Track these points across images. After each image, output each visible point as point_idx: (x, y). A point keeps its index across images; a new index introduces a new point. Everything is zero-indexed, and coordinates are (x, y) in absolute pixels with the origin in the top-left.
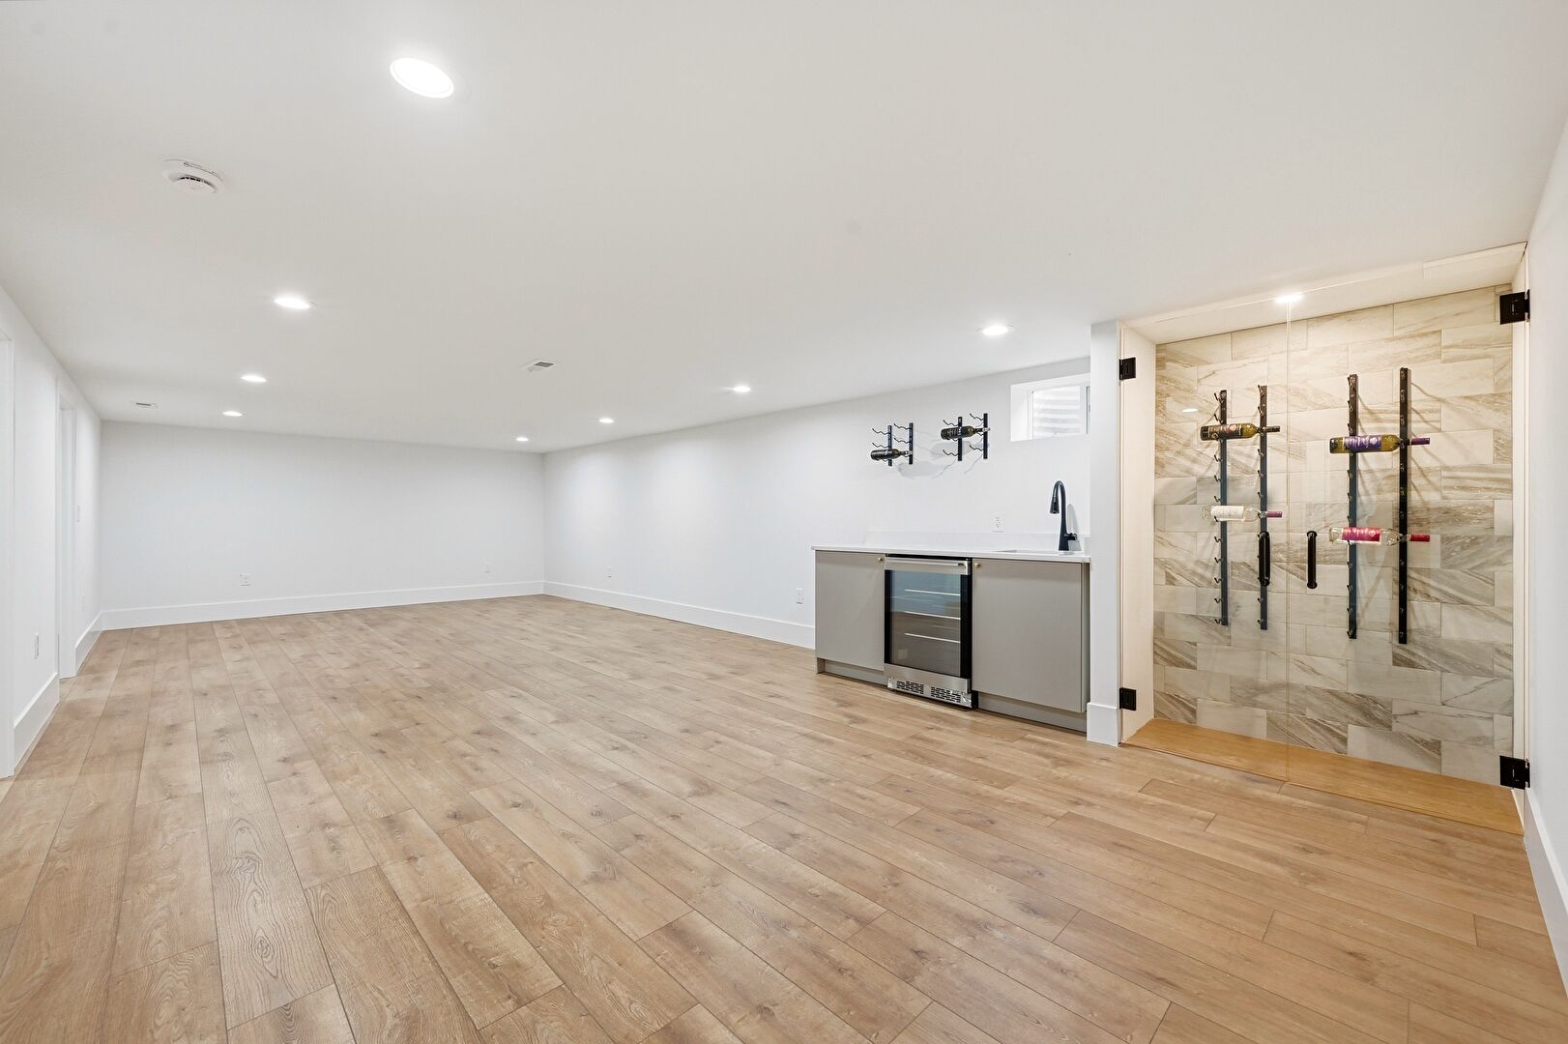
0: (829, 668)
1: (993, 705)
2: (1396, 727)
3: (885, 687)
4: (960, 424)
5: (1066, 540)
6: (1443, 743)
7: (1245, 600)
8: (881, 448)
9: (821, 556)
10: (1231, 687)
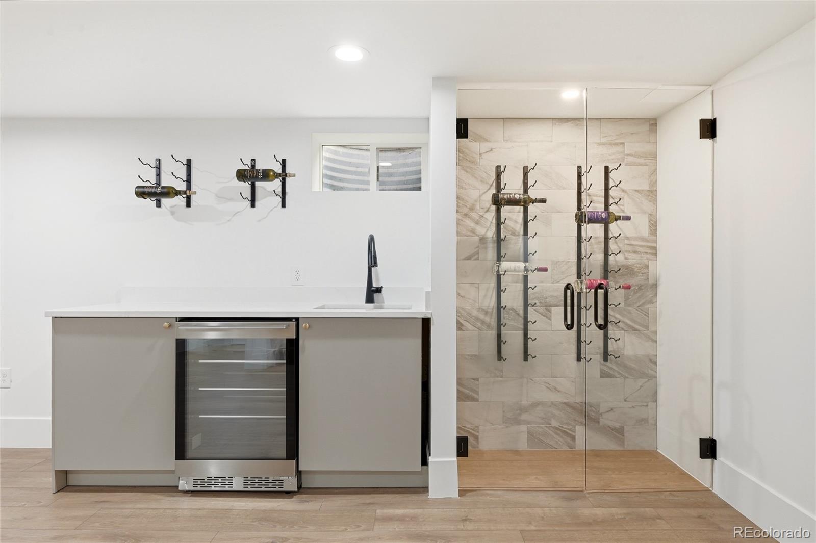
0: (73, 480)
1: (318, 482)
3: (173, 489)
4: (253, 166)
5: (372, 293)
6: (625, 427)
8: (148, 184)
9: (58, 321)
10: (503, 412)
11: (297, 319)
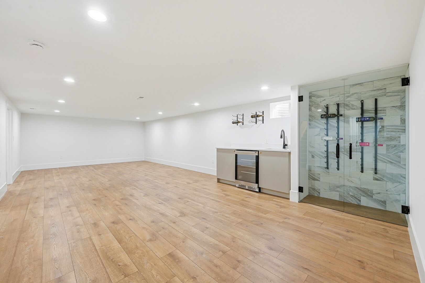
0: (221, 181)
1: (264, 191)
2: (374, 197)
3: (235, 186)
4: (256, 114)
5: (285, 146)
6: (387, 201)
7: (333, 162)
8: (235, 121)
9: (218, 150)
10: (329, 186)
11: (258, 151)
